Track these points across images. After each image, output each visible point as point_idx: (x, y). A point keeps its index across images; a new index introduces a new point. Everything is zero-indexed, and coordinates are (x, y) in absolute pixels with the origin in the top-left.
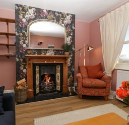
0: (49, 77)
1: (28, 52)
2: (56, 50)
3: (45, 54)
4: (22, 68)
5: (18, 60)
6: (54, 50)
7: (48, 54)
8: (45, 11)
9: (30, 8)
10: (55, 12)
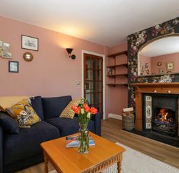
0: (166, 112)
1: (139, 80)
2: (175, 75)
3: (157, 82)
4: (132, 97)
5: (129, 88)
6: (171, 75)
7: (162, 82)
8: (157, 27)
9: (140, 32)
10: (172, 20)
